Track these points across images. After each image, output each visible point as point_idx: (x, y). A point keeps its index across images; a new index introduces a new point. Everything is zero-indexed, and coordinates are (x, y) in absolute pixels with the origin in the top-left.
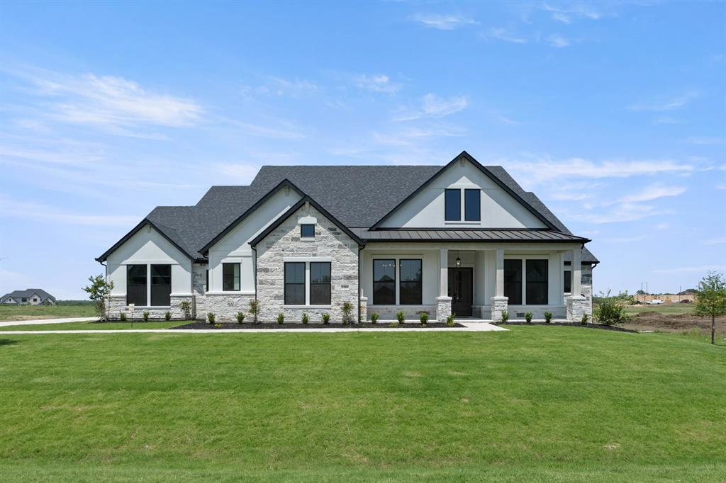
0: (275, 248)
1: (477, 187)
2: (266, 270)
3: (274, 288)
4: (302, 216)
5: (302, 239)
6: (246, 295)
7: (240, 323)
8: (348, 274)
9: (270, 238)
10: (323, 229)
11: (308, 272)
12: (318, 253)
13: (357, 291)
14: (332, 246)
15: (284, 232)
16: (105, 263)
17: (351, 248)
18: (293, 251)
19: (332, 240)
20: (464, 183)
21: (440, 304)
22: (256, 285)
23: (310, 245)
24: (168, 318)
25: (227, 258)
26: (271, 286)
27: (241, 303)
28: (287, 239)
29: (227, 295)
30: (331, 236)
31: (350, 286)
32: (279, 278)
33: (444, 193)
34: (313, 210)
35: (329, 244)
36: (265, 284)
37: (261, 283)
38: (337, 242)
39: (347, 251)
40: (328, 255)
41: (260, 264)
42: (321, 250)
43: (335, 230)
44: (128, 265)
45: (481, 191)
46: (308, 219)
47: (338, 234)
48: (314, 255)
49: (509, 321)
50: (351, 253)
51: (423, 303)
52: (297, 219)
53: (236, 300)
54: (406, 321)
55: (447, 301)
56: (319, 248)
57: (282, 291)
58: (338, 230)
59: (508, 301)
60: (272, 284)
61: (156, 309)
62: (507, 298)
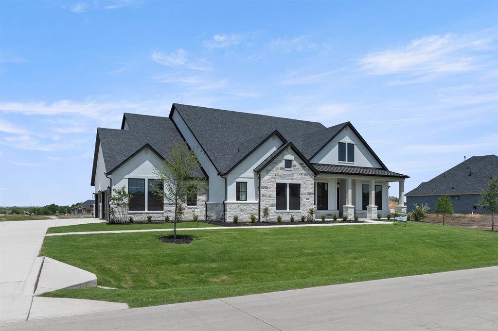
0: (272, 173)
1: (353, 143)
2: (266, 188)
3: (270, 199)
4: (286, 155)
5: (286, 169)
6: (252, 204)
7: (253, 222)
8: (309, 192)
9: (269, 167)
10: (297, 164)
11: (288, 190)
12: (294, 178)
13: (313, 202)
14: (301, 174)
15: (276, 164)
16: (110, 176)
17: (311, 176)
18: (281, 176)
19: (301, 171)
20: (347, 140)
21: (349, 210)
22: (260, 197)
23: (290, 173)
24: (167, 220)
25: (239, 179)
26: (269, 198)
27: (248, 209)
28: (278, 169)
29: (240, 204)
30: (301, 168)
31: (310, 199)
32: (273, 192)
33: (338, 145)
34: (292, 151)
35: (300, 173)
36: (266, 197)
37: (264, 196)
38: (304, 172)
39: (309, 178)
40: (300, 179)
41: (263, 183)
42: (296, 176)
43: (303, 164)
44: (129, 179)
45: (355, 146)
46: (290, 156)
47: (305, 167)
48: (292, 179)
49: (381, 219)
50: (310, 179)
51: (329, 209)
52: (283, 156)
53: (245, 207)
54: (326, 220)
55: (352, 208)
56: (295, 175)
57: (275, 201)
58: (305, 165)
59: (378, 208)
60: (270, 197)
61: (153, 213)
62: (377, 206)
